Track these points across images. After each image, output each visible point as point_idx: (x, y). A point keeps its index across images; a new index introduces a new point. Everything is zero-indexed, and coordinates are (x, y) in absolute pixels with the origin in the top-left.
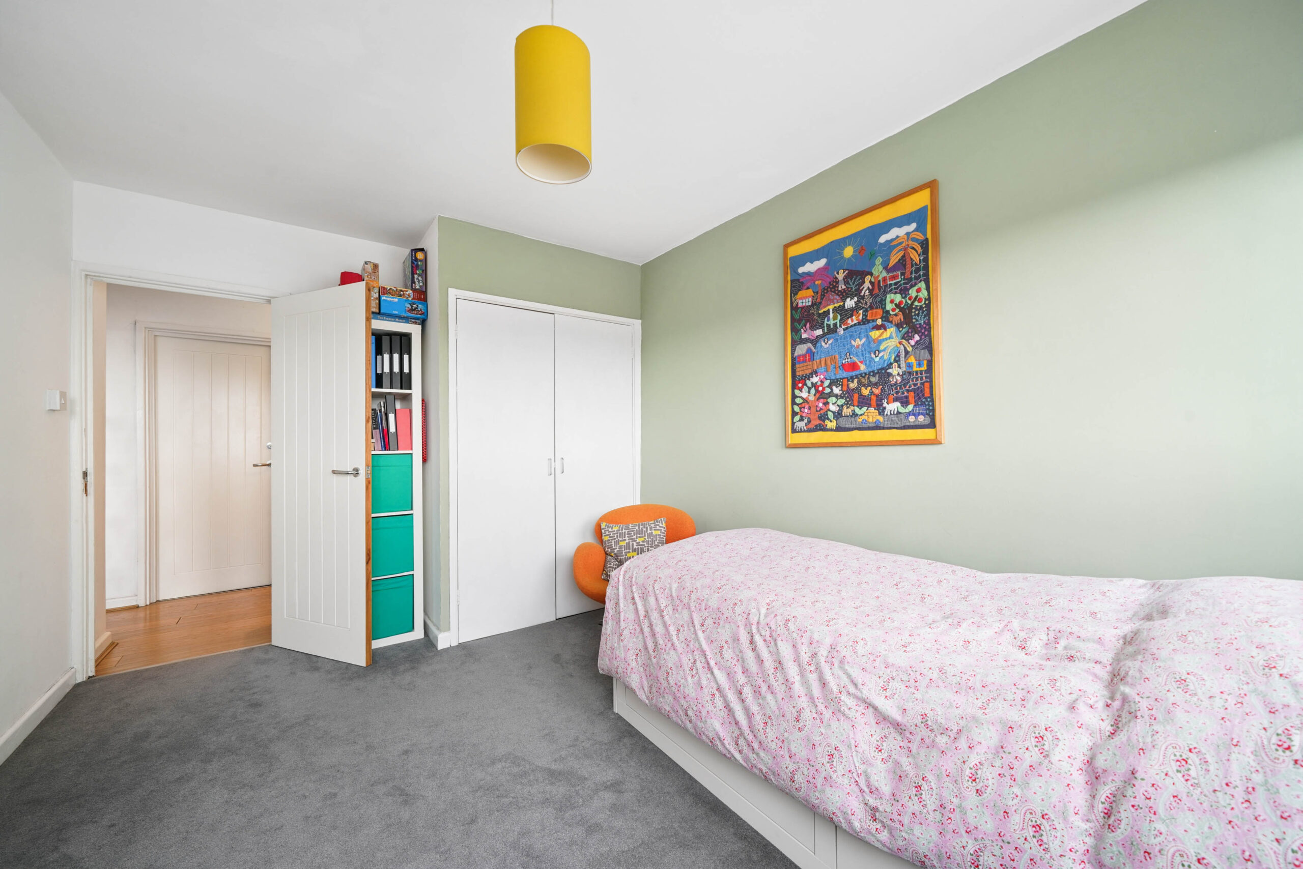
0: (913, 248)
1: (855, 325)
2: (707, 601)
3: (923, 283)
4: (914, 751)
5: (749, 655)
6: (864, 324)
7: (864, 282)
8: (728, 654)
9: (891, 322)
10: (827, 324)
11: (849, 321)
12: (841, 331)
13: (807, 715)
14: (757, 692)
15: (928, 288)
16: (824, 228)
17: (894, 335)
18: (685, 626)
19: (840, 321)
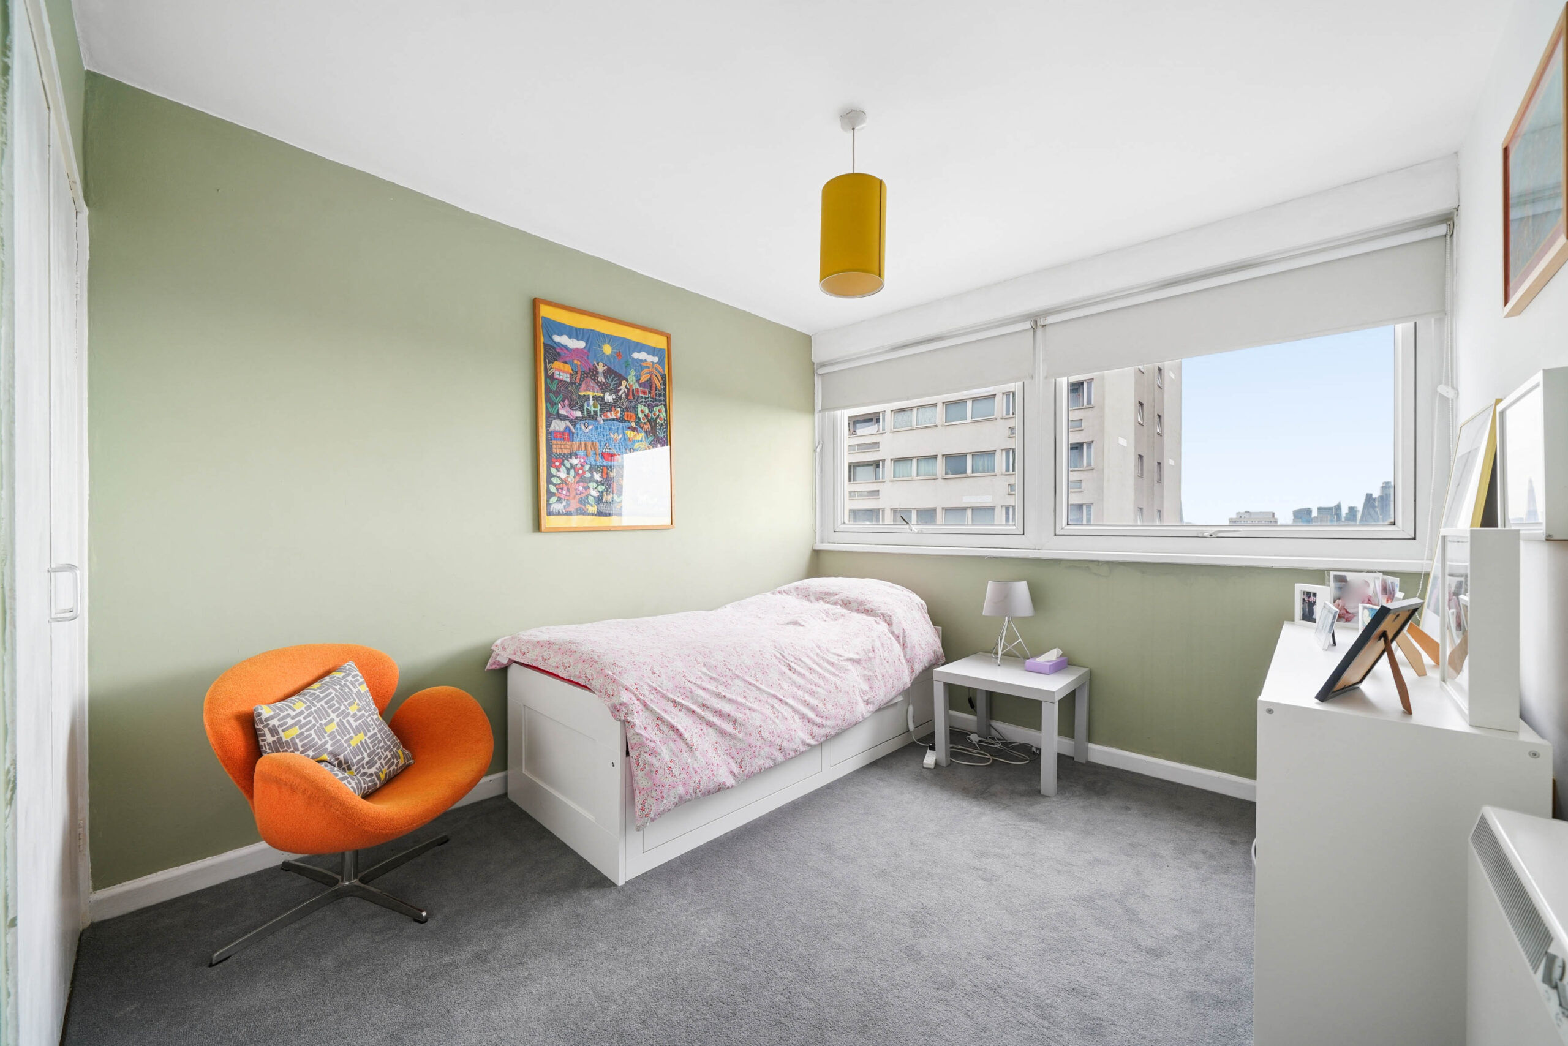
0: (656, 376)
1: (614, 420)
2: (744, 663)
3: (663, 406)
4: (866, 666)
5: (795, 677)
6: (622, 421)
7: (621, 385)
8: (785, 685)
9: (642, 428)
10: (587, 409)
11: (609, 414)
12: (600, 420)
13: (838, 682)
14: (812, 693)
15: (666, 411)
16: (588, 312)
17: (644, 439)
18: (746, 690)
19: (600, 410)
